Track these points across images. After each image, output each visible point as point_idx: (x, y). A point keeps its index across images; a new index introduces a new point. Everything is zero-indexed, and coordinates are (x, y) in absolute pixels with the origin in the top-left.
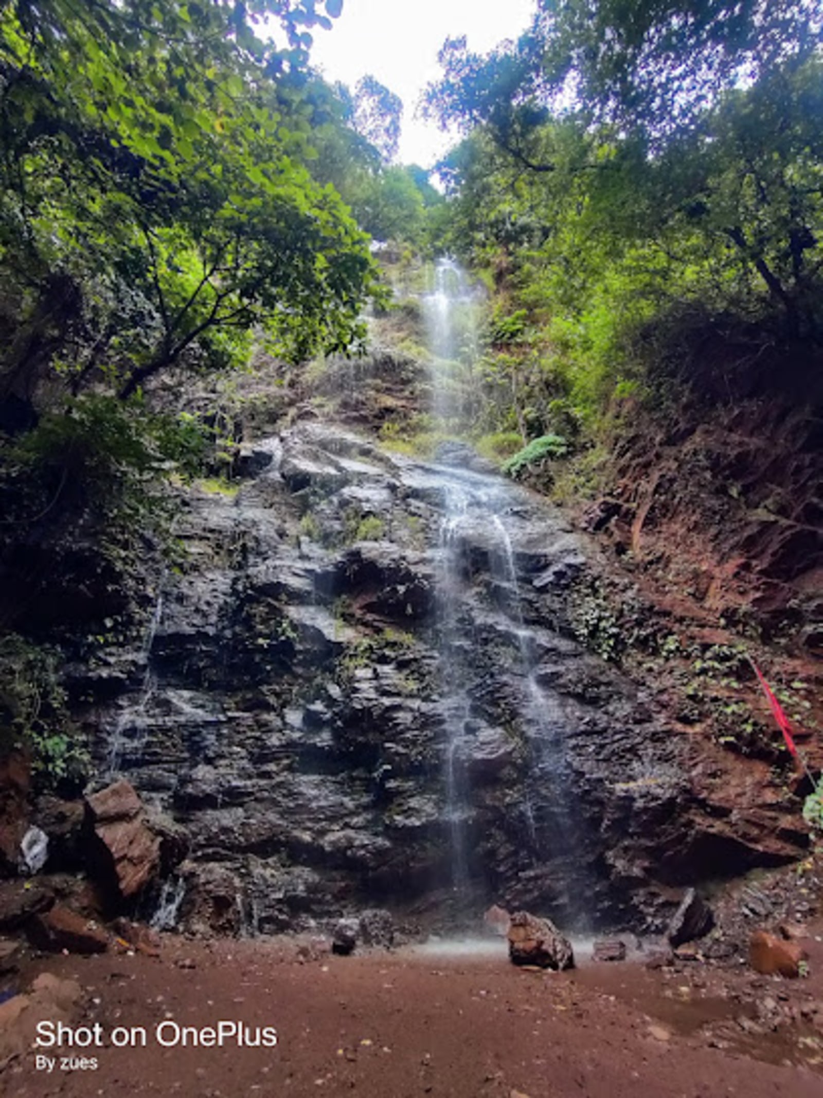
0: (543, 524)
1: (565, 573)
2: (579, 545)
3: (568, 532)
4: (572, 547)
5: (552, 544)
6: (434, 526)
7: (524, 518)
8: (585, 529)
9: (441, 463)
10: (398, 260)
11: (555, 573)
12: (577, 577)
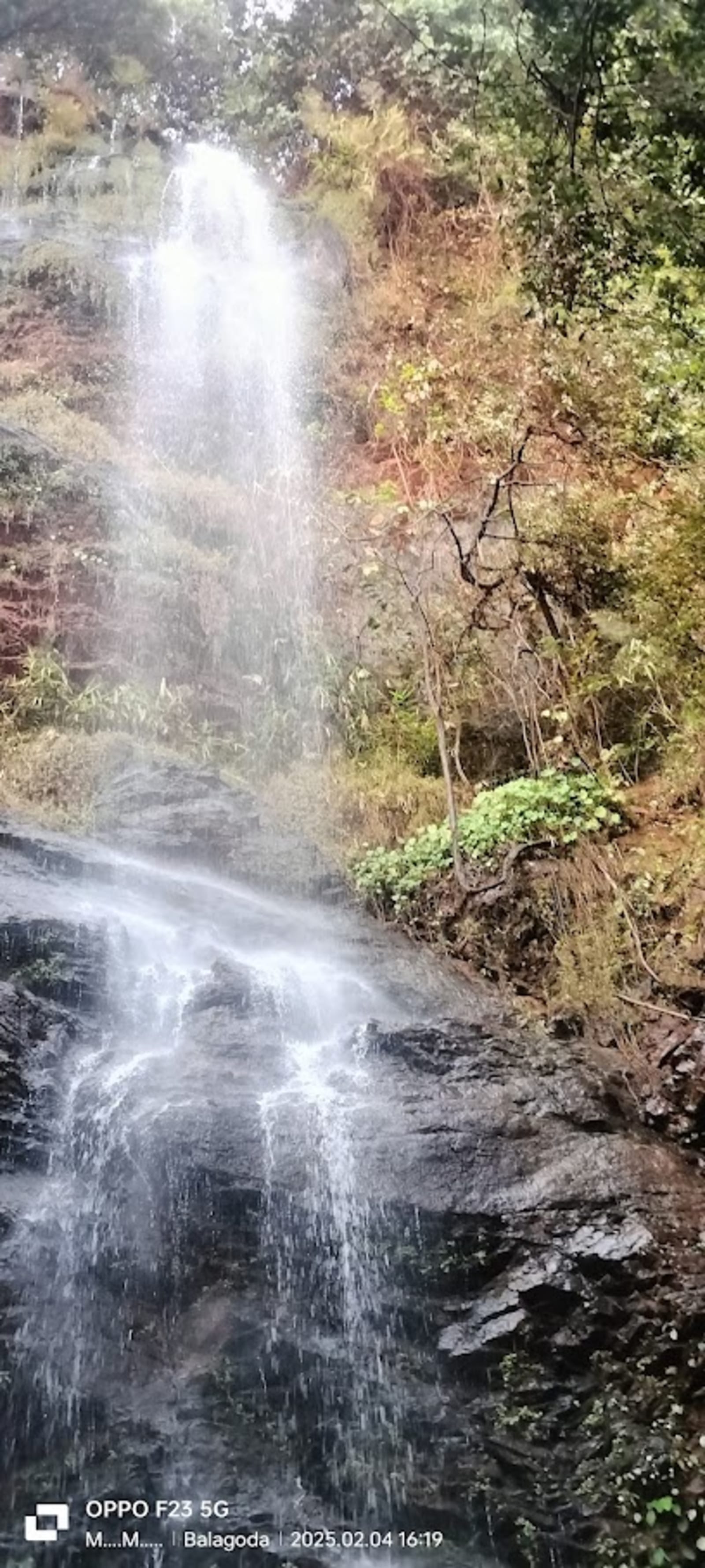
0: (495, 1091)
1: (574, 1298)
2: (630, 1181)
3: (592, 1127)
4: (603, 1190)
5: (523, 1174)
6: (37, 1079)
7: (419, 1065)
8: (661, 1122)
9: (117, 843)
10: (34, 126)
11: (528, 1298)
12: (623, 1318)
